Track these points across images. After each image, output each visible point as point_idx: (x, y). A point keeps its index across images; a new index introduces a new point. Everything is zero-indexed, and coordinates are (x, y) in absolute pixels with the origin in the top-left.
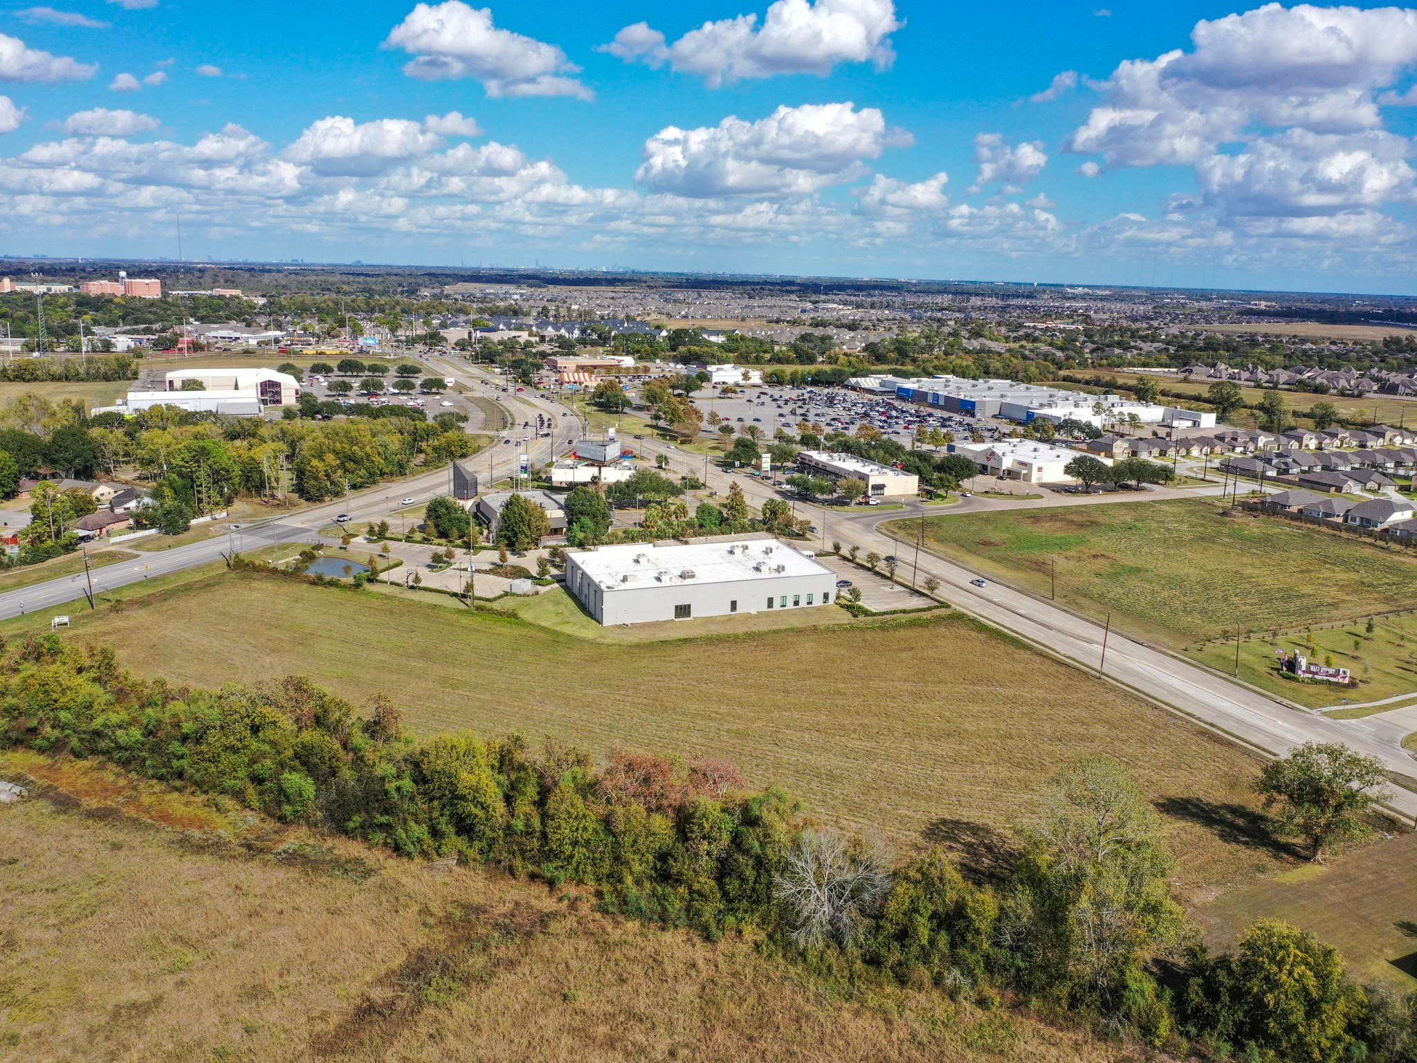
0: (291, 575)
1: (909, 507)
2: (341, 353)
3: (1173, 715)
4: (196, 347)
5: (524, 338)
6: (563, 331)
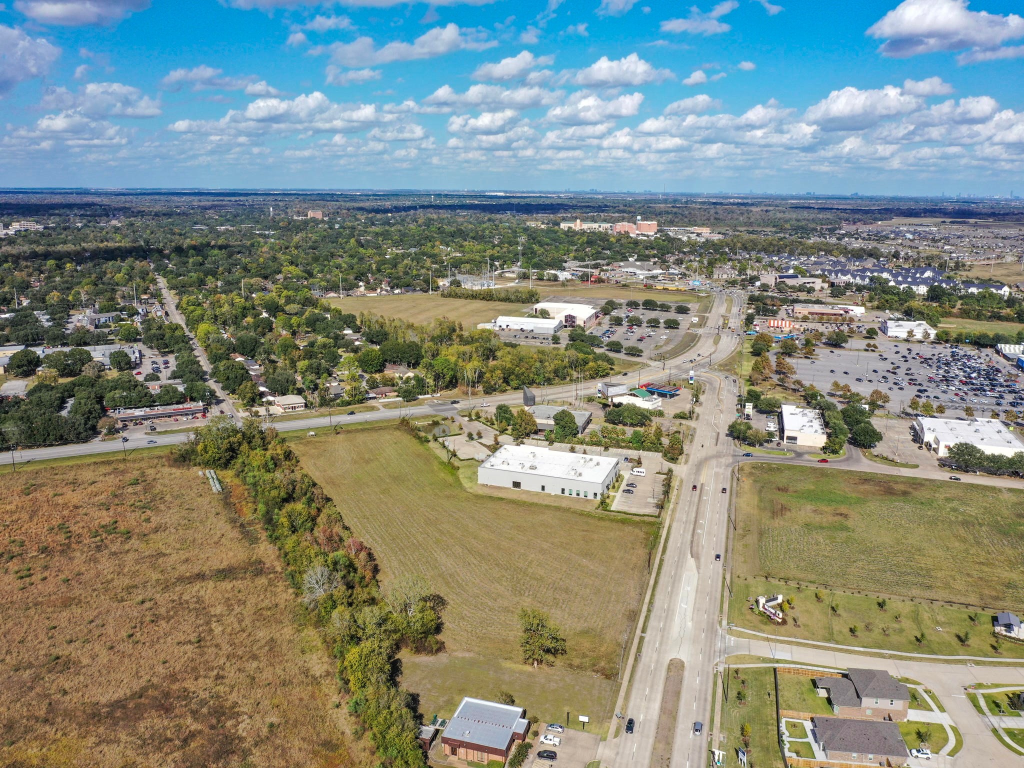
0: (414, 431)
1: (793, 455)
2: (678, 290)
3: (641, 601)
4: (600, 281)
5: (818, 284)
6: (858, 278)
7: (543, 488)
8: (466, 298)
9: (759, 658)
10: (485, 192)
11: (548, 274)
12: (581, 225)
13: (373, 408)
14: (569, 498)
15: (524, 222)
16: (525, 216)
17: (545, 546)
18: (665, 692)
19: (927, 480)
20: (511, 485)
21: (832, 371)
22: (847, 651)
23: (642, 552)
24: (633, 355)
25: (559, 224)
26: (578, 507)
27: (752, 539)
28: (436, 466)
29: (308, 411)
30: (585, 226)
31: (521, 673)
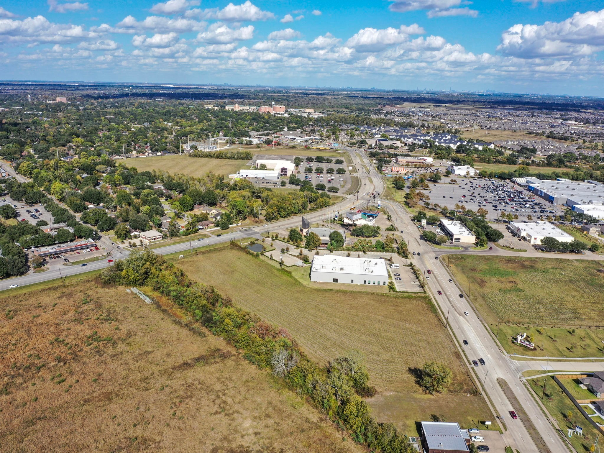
0: (244, 250)
1: (463, 249)
2: (325, 149)
3: (454, 345)
4: (278, 144)
5: (399, 144)
6: (417, 140)
7: (352, 281)
8: (205, 157)
9: (539, 371)
10: (160, 84)
11: (246, 140)
12: (238, 108)
13: (205, 236)
14: (371, 286)
15: (202, 105)
16: (200, 102)
17: (379, 318)
18: (509, 399)
19: (536, 258)
20: (332, 281)
21: (444, 197)
22: (574, 361)
23: (432, 315)
24: (334, 192)
25: (225, 107)
26: (378, 291)
27: (480, 300)
28: (277, 273)
29: (165, 240)
30: (241, 108)
31: (429, 400)
